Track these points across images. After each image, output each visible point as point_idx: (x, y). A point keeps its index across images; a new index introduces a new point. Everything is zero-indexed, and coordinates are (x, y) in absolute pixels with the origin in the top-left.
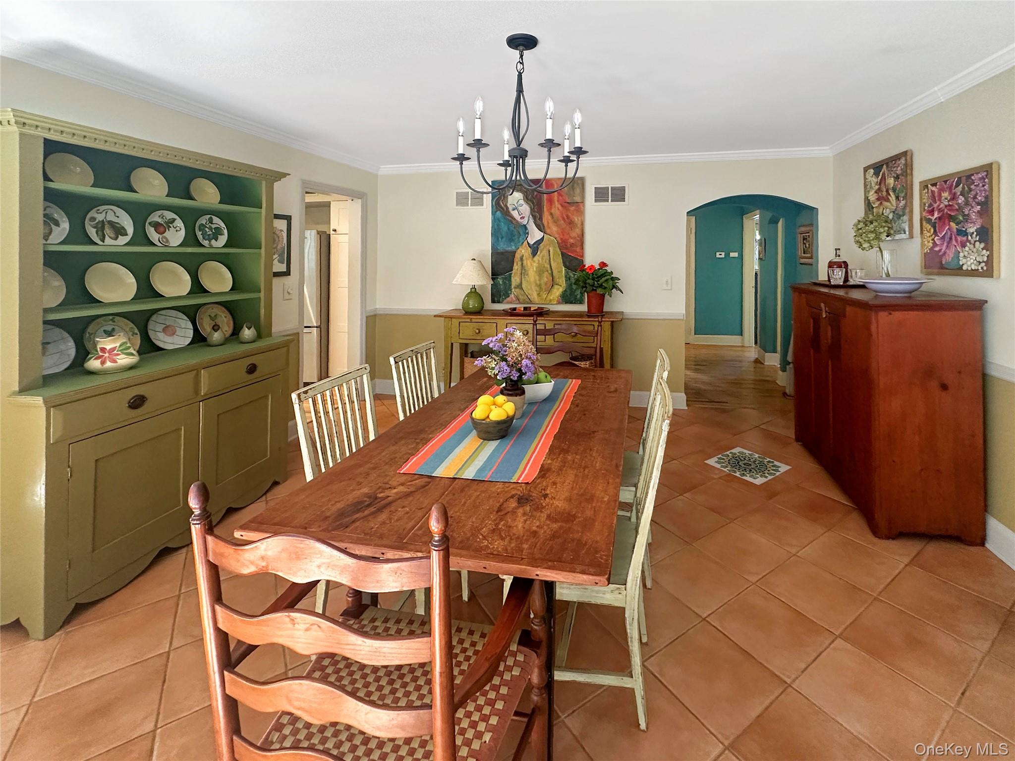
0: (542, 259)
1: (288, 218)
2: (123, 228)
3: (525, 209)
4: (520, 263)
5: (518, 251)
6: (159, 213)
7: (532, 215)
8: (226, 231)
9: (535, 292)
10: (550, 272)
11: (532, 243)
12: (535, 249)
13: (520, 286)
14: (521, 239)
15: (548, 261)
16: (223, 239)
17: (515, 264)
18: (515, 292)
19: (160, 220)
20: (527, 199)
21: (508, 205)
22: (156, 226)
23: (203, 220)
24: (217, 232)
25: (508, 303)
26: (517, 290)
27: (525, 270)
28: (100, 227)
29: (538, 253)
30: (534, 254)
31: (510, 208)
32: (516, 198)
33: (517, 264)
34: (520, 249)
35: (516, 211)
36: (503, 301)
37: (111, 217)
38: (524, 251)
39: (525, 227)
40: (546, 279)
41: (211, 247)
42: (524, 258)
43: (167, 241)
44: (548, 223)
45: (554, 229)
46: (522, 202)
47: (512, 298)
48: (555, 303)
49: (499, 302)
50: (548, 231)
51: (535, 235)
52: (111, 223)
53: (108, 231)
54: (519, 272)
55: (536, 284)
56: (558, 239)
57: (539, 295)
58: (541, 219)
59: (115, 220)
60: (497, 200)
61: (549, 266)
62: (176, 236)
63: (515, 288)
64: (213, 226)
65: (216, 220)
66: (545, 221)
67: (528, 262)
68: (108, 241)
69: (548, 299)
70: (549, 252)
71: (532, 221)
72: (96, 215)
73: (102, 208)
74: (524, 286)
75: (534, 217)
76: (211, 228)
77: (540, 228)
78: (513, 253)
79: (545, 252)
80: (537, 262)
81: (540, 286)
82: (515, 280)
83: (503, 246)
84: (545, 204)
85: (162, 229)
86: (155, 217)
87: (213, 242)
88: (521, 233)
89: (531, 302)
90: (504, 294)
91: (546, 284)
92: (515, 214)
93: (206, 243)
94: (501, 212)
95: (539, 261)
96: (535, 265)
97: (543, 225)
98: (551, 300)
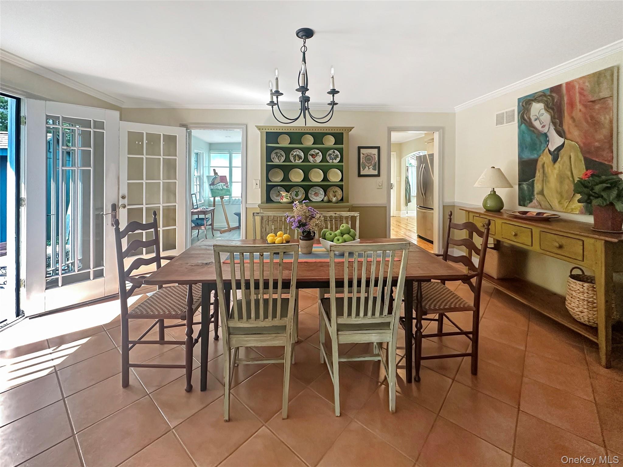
0: (563, 165)
1: (378, 148)
2: (301, 157)
3: (546, 117)
4: (541, 171)
5: (540, 159)
6: (313, 150)
7: (553, 122)
8: (340, 156)
9: (556, 199)
10: (571, 179)
11: (552, 150)
12: (556, 155)
13: (542, 193)
14: (542, 147)
15: (568, 168)
16: (338, 159)
17: (537, 171)
18: (537, 197)
19: (314, 153)
20: (548, 108)
21: (531, 117)
22: (312, 155)
23: (331, 152)
24: (337, 156)
25: (532, 207)
26: (540, 196)
27: (546, 177)
28: (295, 157)
29: (559, 159)
30: (555, 160)
31: (533, 118)
32: (537, 108)
33: (539, 171)
34: (542, 157)
35: (538, 121)
36: (527, 205)
37: (298, 153)
38: (546, 159)
39: (546, 135)
40: (567, 187)
41: (333, 162)
42: (545, 165)
43: (316, 161)
44: (569, 128)
45: (576, 133)
46: (543, 111)
47: (534, 203)
48: (577, 212)
49: (524, 206)
50: (568, 136)
51: (556, 141)
52: (298, 155)
53: (297, 158)
54: (541, 179)
55: (557, 192)
56: (580, 143)
57: (560, 202)
58: (561, 124)
59: (299, 154)
60: (522, 114)
61: (569, 173)
62: (319, 159)
63: (537, 194)
64: (335, 154)
65: (336, 151)
66: (565, 127)
67: (549, 170)
68: (297, 161)
69: (569, 208)
70: (570, 158)
71: (552, 128)
72: (293, 153)
73: (295, 150)
74: (545, 193)
75: (554, 124)
76: (334, 155)
77: (561, 134)
78: (535, 161)
79: (566, 158)
80: (557, 169)
81: (561, 194)
82: (537, 187)
83: (528, 155)
84: (565, 108)
85: (314, 157)
86: (312, 152)
87: (334, 161)
88: (543, 141)
89: (552, 209)
90: (528, 200)
91: (567, 192)
92: (537, 124)
93: (331, 161)
94: (525, 124)
95: (559, 167)
96: (556, 171)
97: (564, 131)
98: (572, 209)
